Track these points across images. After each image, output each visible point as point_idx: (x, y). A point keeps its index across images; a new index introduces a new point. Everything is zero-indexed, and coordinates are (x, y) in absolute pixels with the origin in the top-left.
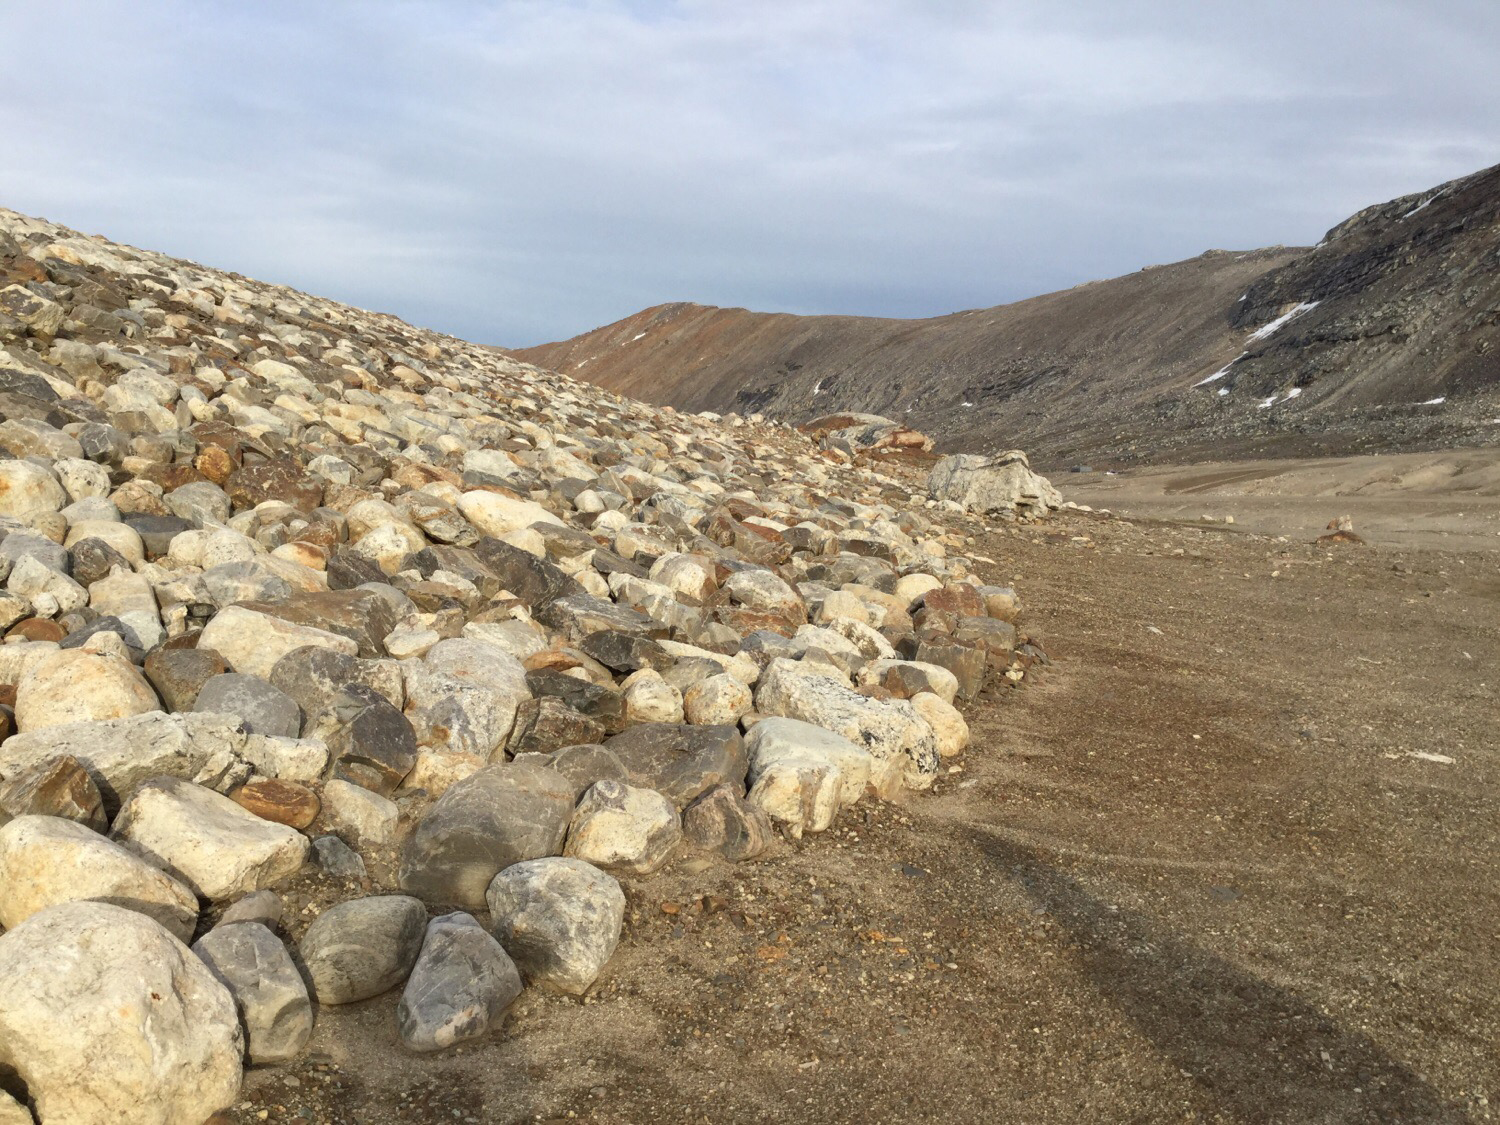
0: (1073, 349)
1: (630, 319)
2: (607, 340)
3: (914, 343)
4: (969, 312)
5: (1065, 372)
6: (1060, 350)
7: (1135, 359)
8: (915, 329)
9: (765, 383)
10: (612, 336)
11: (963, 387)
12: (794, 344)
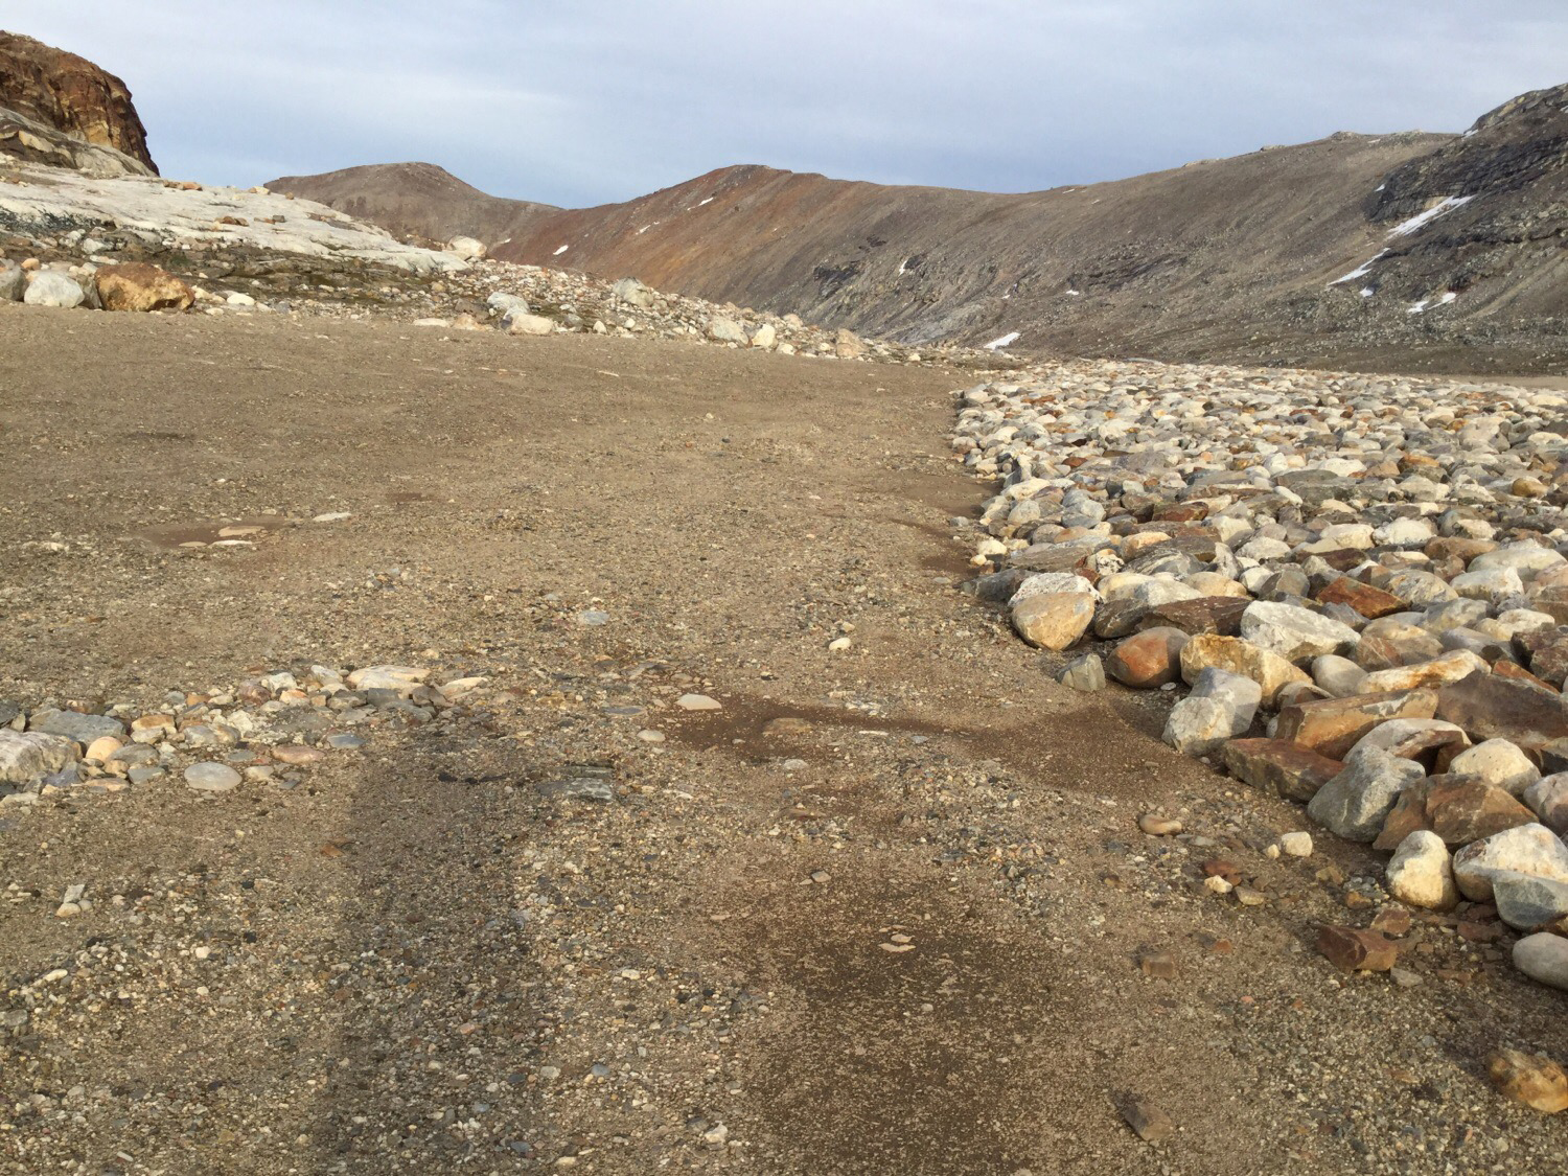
0: (1191, 234)
1: (696, 180)
2: (671, 203)
3: (1011, 221)
4: (1069, 188)
5: (1183, 261)
6: (1176, 235)
7: (1261, 250)
8: (1012, 205)
9: (845, 259)
10: (677, 199)
11: (1066, 274)
12: (877, 217)
